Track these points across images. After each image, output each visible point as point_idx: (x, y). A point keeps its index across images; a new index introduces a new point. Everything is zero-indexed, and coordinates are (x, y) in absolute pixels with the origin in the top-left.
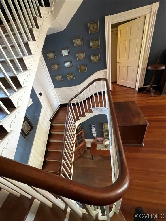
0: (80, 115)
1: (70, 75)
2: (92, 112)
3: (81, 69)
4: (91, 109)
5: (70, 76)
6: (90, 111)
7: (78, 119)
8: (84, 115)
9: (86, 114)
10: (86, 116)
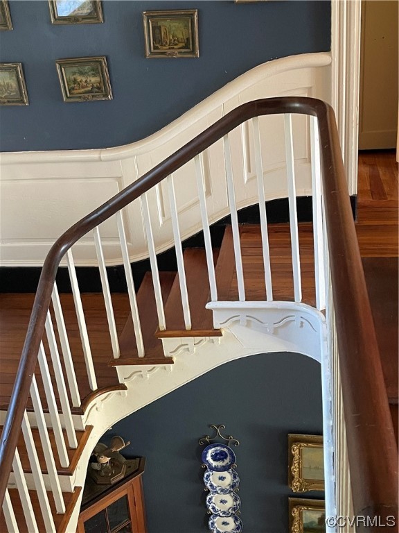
0: (129, 355)
1: (81, 73)
2: (218, 333)
3: (158, 40)
4: (210, 311)
5: (79, 78)
6: (204, 326)
7: (110, 383)
8: (156, 356)
9: (169, 345)
10: (169, 361)
